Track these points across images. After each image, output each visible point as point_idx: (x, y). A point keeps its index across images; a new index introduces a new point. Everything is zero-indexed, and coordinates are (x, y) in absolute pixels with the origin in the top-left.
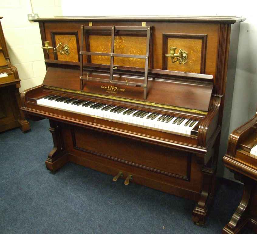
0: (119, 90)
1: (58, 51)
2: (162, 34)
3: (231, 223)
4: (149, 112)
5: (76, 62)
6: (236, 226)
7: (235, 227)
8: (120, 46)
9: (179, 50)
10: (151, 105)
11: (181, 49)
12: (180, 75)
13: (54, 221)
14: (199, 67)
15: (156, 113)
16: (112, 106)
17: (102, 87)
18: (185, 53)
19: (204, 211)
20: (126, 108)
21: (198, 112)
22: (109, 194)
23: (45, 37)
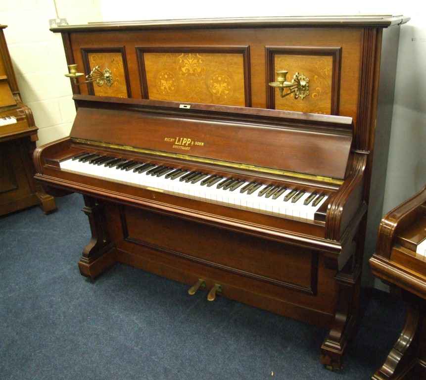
0: (194, 144)
1: (93, 80)
2: (265, 47)
3: (386, 368)
4: (244, 181)
5: (124, 97)
6: (394, 372)
7: (393, 374)
8: (195, 69)
9: (293, 76)
10: (247, 168)
11: (297, 74)
12: (296, 117)
13: (91, 361)
14: (327, 104)
15: (257, 182)
16: (184, 171)
17: (166, 139)
18: (304, 79)
19: (339, 347)
20: (207, 174)
21: (327, 180)
22: (183, 316)
23: (73, 57)
